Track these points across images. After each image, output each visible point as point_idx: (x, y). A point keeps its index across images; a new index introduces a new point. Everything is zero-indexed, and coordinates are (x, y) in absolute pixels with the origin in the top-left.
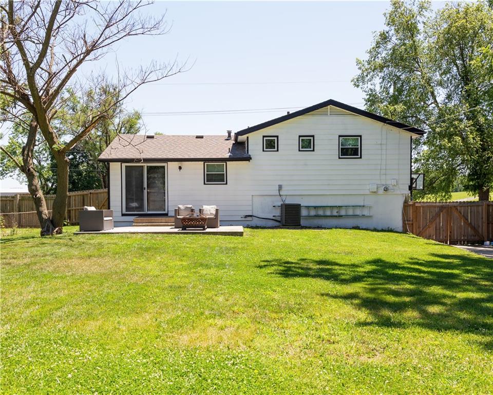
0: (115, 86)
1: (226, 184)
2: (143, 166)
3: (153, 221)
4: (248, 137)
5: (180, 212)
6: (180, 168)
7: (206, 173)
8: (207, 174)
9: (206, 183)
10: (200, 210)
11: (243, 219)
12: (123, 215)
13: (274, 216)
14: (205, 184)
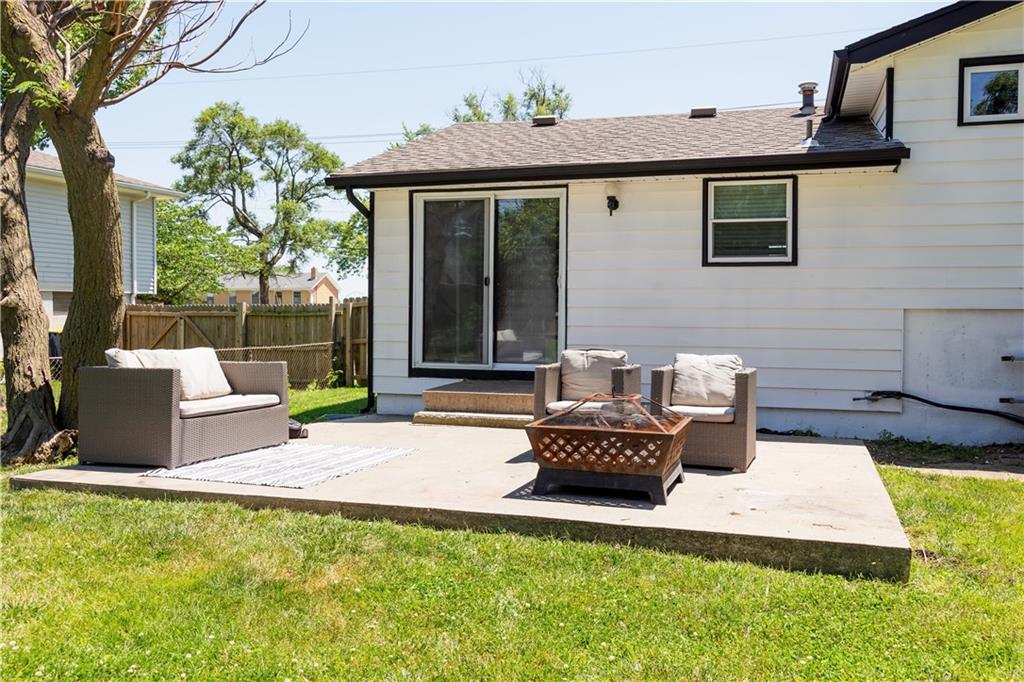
0: (558, 87)
1: (794, 262)
2: (481, 202)
3: (492, 404)
4: (890, 72)
5: (567, 379)
6: (613, 204)
7: (711, 221)
8: (715, 225)
9: (711, 259)
10: (657, 377)
11: (864, 406)
12: (414, 372)
13: (1002, 400)
14: (705, 263)
